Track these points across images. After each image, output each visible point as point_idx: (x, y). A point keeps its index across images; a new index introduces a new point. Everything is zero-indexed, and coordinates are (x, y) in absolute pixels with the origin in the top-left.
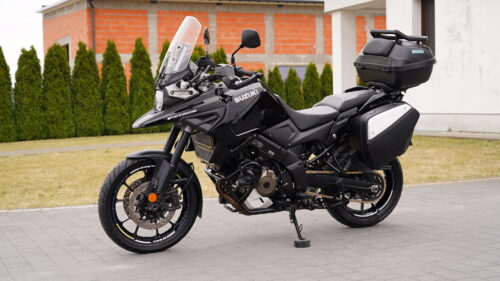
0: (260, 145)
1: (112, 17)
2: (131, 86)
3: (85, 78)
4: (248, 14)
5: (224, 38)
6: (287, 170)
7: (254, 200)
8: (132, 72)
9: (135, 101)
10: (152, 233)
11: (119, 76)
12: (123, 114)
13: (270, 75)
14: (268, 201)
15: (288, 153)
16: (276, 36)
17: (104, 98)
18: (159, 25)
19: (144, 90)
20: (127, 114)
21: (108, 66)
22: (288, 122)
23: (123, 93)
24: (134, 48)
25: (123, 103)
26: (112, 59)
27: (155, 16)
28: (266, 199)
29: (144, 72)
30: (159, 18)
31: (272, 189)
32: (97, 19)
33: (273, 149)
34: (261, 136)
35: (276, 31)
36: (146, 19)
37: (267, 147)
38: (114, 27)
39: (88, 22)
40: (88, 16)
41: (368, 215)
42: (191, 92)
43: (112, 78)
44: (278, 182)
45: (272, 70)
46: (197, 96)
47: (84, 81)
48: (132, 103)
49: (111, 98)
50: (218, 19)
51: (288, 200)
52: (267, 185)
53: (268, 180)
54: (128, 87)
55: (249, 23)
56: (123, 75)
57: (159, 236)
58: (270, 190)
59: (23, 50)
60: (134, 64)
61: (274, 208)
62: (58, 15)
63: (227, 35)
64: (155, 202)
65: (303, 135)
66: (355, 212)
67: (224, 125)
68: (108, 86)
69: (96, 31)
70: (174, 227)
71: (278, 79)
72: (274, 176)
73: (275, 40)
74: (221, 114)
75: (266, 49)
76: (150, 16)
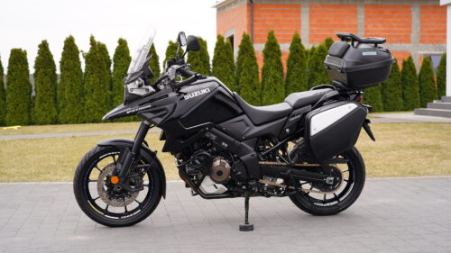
0: (214, 137)
1: (268, 11)
2: (263, 74)
3: (221, 66)
4: (395, 6)
5: (372, 29)
6: (241, 160)
7: (208, 185)
8: (264, 61)
9: (266, 86)
10: (121, 210)
11: (252, 65)
12: (254, 99)
13: (404, 64)
14: (222, 188)
15: (242, 146)
16: (422, 27)
17: (238, 84)
18: (311, 17)
19: (274, 77)
20: (258, 99)
21: (242, 56)
22: (244, 117)
23: (255, 80)
24: (266, 40)
25: (255, 89)
26: (246, 49)
27: (308, 9)
28: (220, 186)
29: (274, 61)
30: (311, 11)
31: (226, 176)
32: (256, 13)
33: (226, 141)
34: (214, 129)
35: (422, 22)
36: (299, 12)
37: (220, 139)
38: (270, 21)
39: (248, 16)
40: (248, 11)
41: (328, 205)
42: (147, 90)
43: (246, 66)
44: (231, 170)
45: (406, 60)
46: (153, 93)
47: (220, 69)
48: (263, 89)
49: (244, 84)
50: (366, 12)
51: (244, 187)
52: (220, 173)
53: (221, 169)
54: (260, 75)
55: (396, 15)
56: (256, 64)
57: (127, 213)
58: (223, 178)
59: (170, 42)
60: (266, 54)
61: (230, 194)
62: (227, 9)
63: (374, 26)
64: (118, 184)
65: (257, 129)
66: (316, 201)
67: (173, 119)
68: (242, 74)
69: (255, 23)
70: (141, 205)
71: (412, 69)
72: (227, 165)
73: (421, 31)
74: (171, 110)
75: (412, 40)
76: (303, 9)
